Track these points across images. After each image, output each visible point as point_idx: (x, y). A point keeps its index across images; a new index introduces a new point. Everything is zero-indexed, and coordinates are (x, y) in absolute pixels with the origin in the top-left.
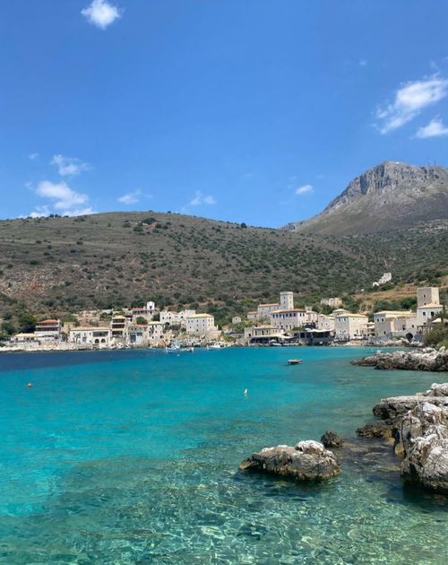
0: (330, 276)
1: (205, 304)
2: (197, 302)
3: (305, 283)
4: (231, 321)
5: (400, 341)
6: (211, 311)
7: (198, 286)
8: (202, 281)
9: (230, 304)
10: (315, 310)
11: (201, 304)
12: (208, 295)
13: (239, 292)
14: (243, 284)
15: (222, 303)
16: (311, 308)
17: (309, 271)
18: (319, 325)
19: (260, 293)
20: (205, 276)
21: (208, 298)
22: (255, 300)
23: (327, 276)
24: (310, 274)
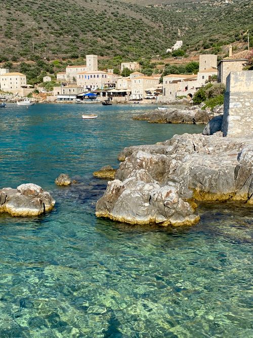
0: (131, 42)
1: (19, 63)
2: (11, 62)
3: (108, 48)
4: (42, 80)
5: (182, 100)
6: (24, 70)
7: (12, 46)
8: (15, 41)
9: (41, 65)
10: (116, 72)
11: (14, 63)
12: (21, 55)
13: (50, 54)
14: (54, 47)
15: (34, 63)
16: (112, 70)
17: (114, 37)
18: (118, 86)
19: (69, 55)
20: (18, 38)
21: (22, 58)
22: (64, 62)
23: (129, 42)
24: (114, 40)
